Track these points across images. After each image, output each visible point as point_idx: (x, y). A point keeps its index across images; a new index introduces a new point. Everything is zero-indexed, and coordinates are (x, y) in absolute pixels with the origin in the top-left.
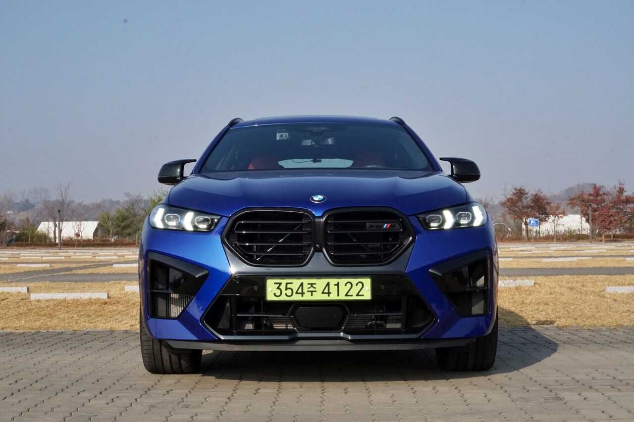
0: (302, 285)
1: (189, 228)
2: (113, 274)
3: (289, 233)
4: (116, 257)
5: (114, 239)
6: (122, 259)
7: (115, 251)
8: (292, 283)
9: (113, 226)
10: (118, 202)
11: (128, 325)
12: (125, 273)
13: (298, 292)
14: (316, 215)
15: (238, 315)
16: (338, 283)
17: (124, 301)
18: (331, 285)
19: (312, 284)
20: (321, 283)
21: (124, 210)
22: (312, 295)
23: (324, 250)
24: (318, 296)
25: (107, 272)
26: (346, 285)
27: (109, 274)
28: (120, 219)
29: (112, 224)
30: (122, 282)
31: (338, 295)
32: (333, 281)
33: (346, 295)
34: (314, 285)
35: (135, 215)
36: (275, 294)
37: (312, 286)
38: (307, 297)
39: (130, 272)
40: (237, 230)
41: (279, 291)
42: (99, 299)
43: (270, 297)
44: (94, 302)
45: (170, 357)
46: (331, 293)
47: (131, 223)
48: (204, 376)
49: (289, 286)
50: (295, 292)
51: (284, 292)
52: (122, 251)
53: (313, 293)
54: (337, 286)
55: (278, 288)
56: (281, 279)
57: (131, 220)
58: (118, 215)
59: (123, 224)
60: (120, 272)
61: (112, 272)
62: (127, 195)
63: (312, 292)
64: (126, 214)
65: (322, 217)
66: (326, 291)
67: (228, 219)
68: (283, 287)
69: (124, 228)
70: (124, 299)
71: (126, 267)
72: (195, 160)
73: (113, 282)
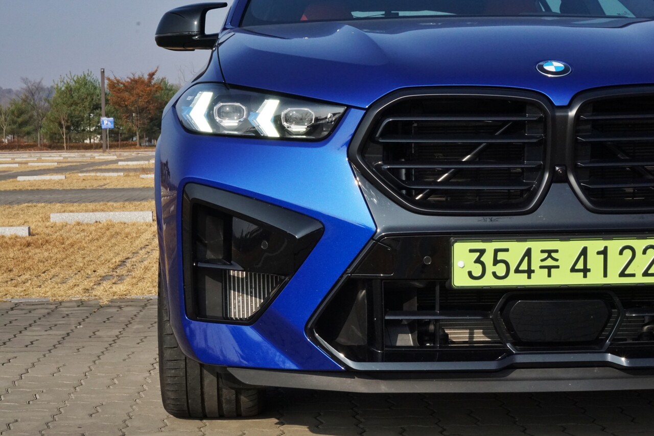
0: (528, 253)
1: (271, 131)
2: (21, 191)
3: (484, 142)
4: (17, 165)
5: (8, 140)
6: (23, 168)
7: (11, 156)
8: (507, 250)
9: (6, 123)
10: (9, 91)
11: (80, 289)
12: (38, 190)
13: (520, 269)
14: (556, 103)
15: (387, 318)
16: (606, 248)
17: (56, 239)
18: (591, 254)
19: (550, 252)
20: (568, 250)
21: (20, 102)
22: (549, 275)
23: (572, 179)
24: (563, 278)
25: (12, 189)
26: (621, 253)
27: (14, 192)
28: (16, 112)
29: (6, 119)
30: (40, 205)
31: (605, 275)
32: (594, 245)
33: (622, 274)
34: (553, 255)
35: (34, 107)
36: (470, 273)
37: (550, 256)
38: (540, 279)
39: (44, 187)
40: (383, 135)
41: (479, 266)
42: (16, 237)
43: (460, 280)
44: (10, 242)
45: (219, 389)
46: (589, 270)
47: (31, 117)
48: (282, 423)
49: (501, 256)
50: (512, 268)
51: (490, 268)
52: (21, 155)
53: (553, 270)
54: (602, 256)
55: (478, 261)
56: (484, 241)
57: (29, 114)
58: (13, 108)
59: (20, 120)
60: (30, 188)
61: (17, 188)
62: (25, 80)
63: (549, 268)
64: (24, 106)
65: (569, 107)
66: (580, 266)
67: (364, 112)
68: (488, 258)
69: (22, 125)
70: (54, 237)
71: (35, 180)
72: (225, 5)
73: (26, 204)
